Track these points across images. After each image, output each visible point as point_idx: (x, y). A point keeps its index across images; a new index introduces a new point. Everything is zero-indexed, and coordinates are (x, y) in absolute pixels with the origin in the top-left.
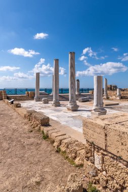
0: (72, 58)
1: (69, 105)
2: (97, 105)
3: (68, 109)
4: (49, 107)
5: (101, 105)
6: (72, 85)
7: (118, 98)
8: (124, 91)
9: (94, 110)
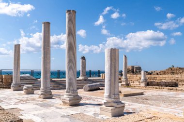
0: (70, 20)
1: (65, 96)
2: (110, 97)
3: (64, 103)
4: (33, 100)
5: (117, 96)
6: (71, 64)
7: (143, 85)
8: (151, 74)
9: (105, 103)
